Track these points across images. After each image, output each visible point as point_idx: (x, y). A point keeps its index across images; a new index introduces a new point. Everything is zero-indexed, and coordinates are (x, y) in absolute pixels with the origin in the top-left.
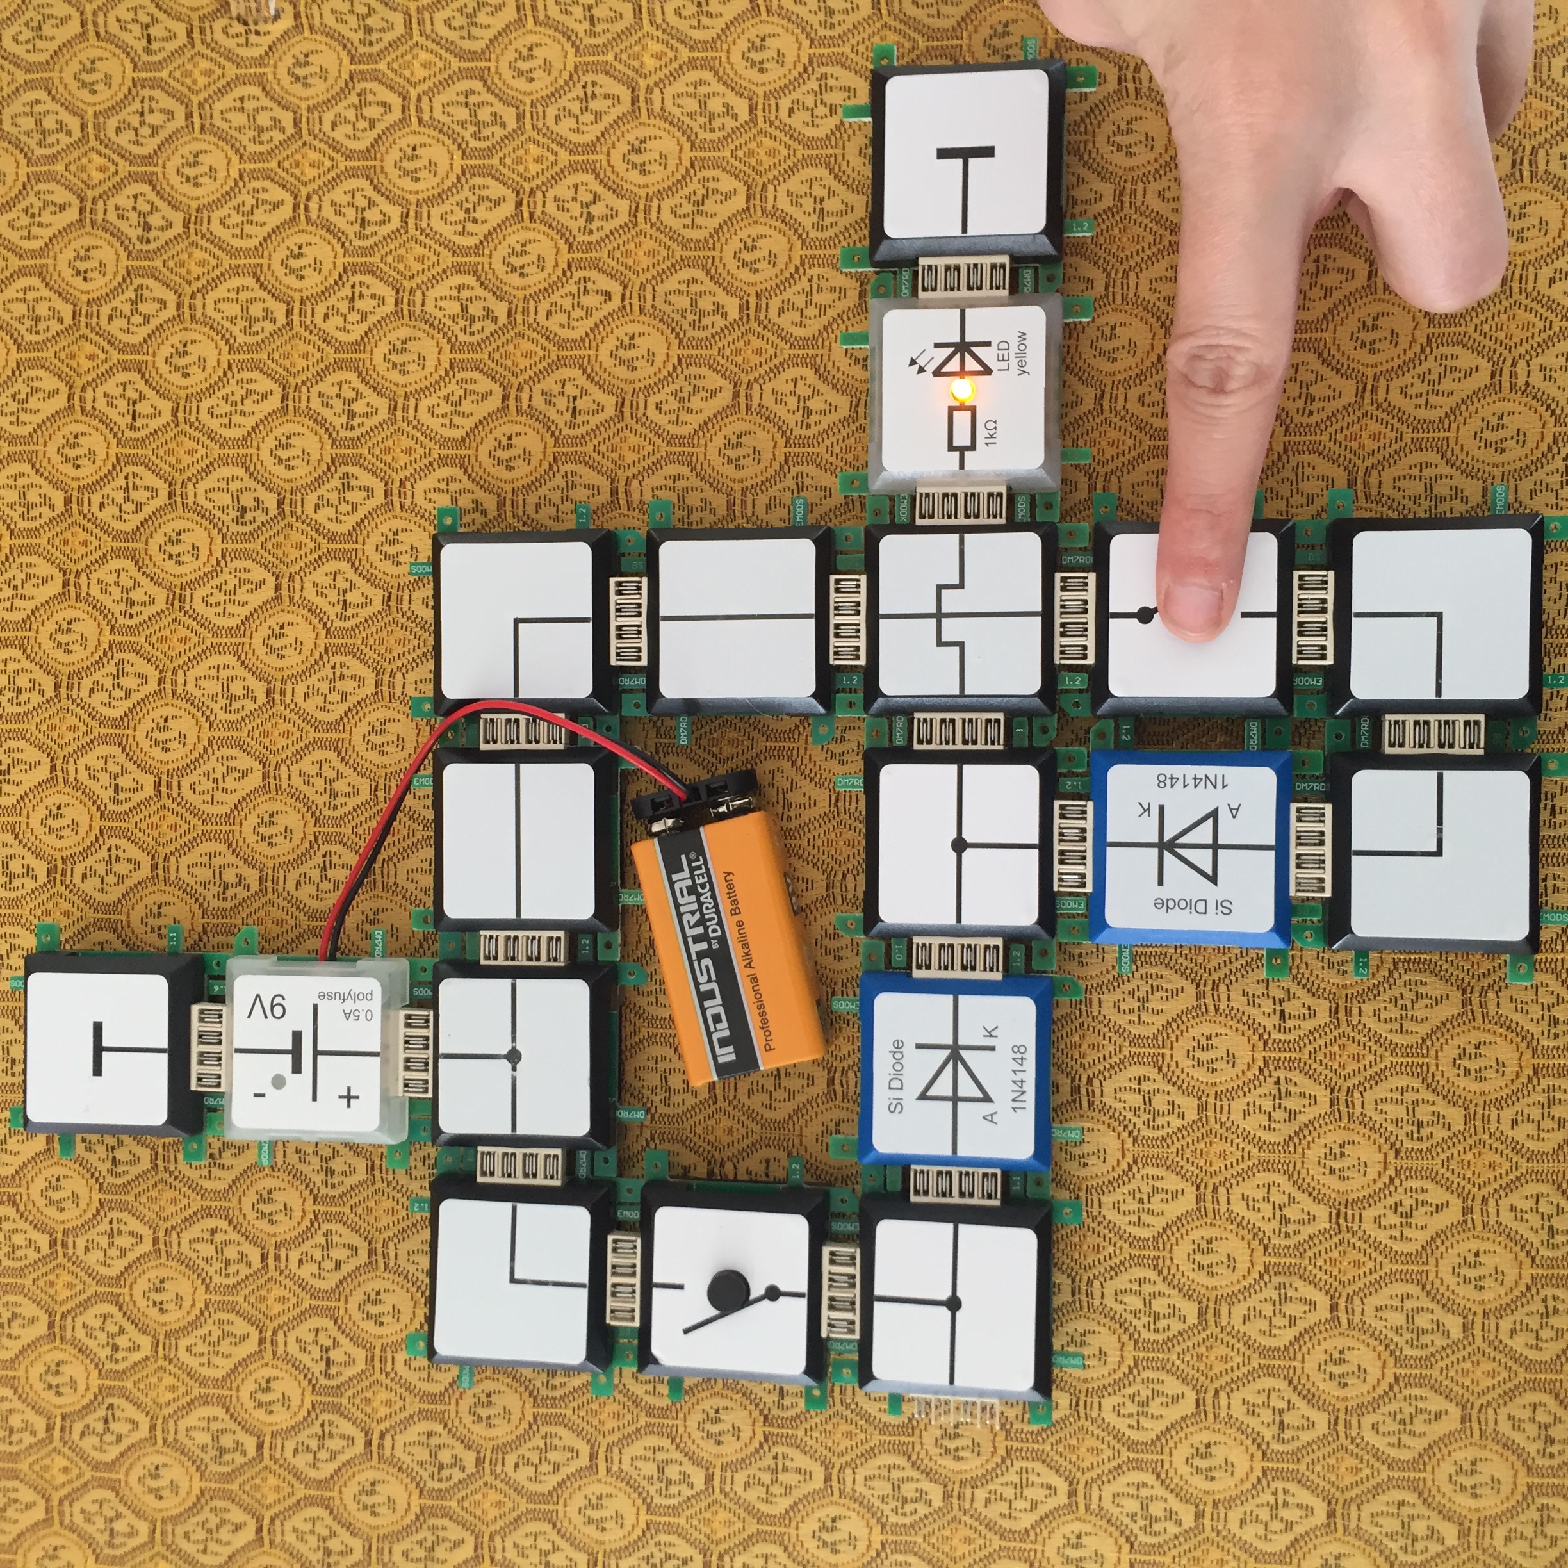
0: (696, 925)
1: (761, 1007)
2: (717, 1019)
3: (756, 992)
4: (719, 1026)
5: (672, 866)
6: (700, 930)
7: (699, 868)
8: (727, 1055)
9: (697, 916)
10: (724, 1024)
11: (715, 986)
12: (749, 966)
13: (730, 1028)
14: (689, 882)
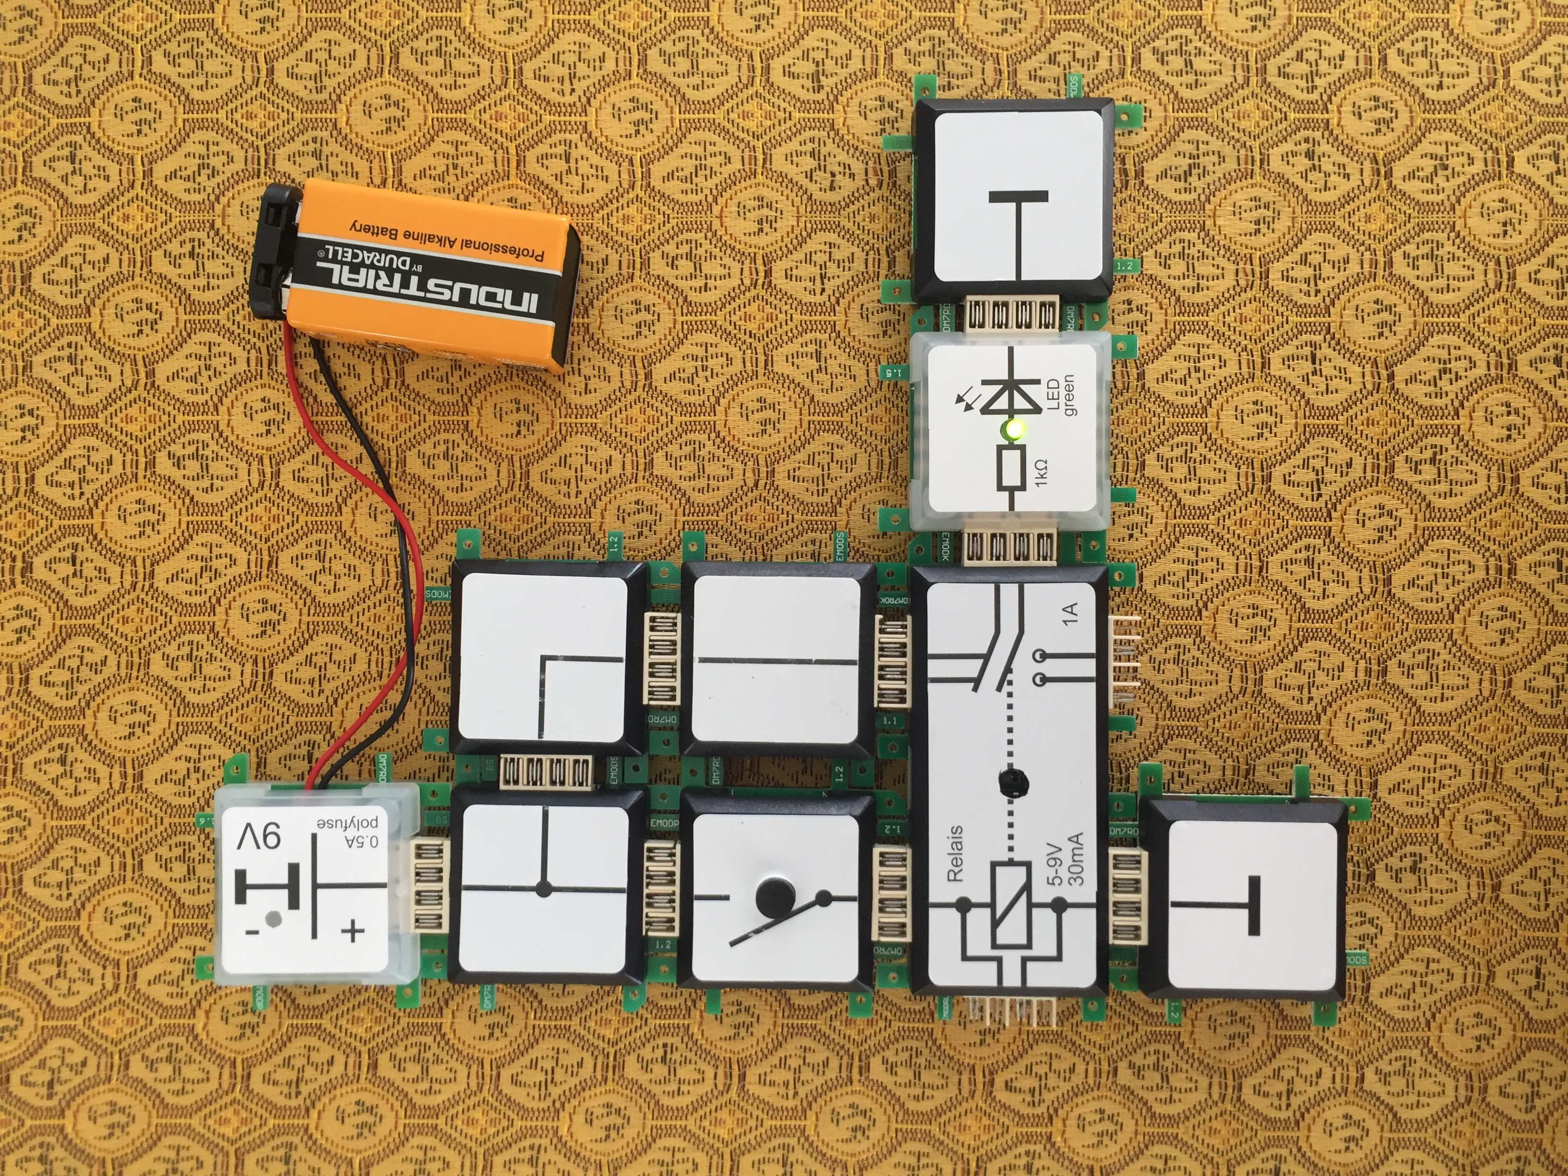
0: (391, 279)
1: (496, 248)
3: (481, 246)
4: (500, 298)
5: (324, 279)
6: (397, 277)
7: (336, 253)
8: (531, 301)
9: (382, 274)
10: (500, 292)
11: (458, 286)
12: (452, 244)
13: (505, 288)
14: (346, 268)
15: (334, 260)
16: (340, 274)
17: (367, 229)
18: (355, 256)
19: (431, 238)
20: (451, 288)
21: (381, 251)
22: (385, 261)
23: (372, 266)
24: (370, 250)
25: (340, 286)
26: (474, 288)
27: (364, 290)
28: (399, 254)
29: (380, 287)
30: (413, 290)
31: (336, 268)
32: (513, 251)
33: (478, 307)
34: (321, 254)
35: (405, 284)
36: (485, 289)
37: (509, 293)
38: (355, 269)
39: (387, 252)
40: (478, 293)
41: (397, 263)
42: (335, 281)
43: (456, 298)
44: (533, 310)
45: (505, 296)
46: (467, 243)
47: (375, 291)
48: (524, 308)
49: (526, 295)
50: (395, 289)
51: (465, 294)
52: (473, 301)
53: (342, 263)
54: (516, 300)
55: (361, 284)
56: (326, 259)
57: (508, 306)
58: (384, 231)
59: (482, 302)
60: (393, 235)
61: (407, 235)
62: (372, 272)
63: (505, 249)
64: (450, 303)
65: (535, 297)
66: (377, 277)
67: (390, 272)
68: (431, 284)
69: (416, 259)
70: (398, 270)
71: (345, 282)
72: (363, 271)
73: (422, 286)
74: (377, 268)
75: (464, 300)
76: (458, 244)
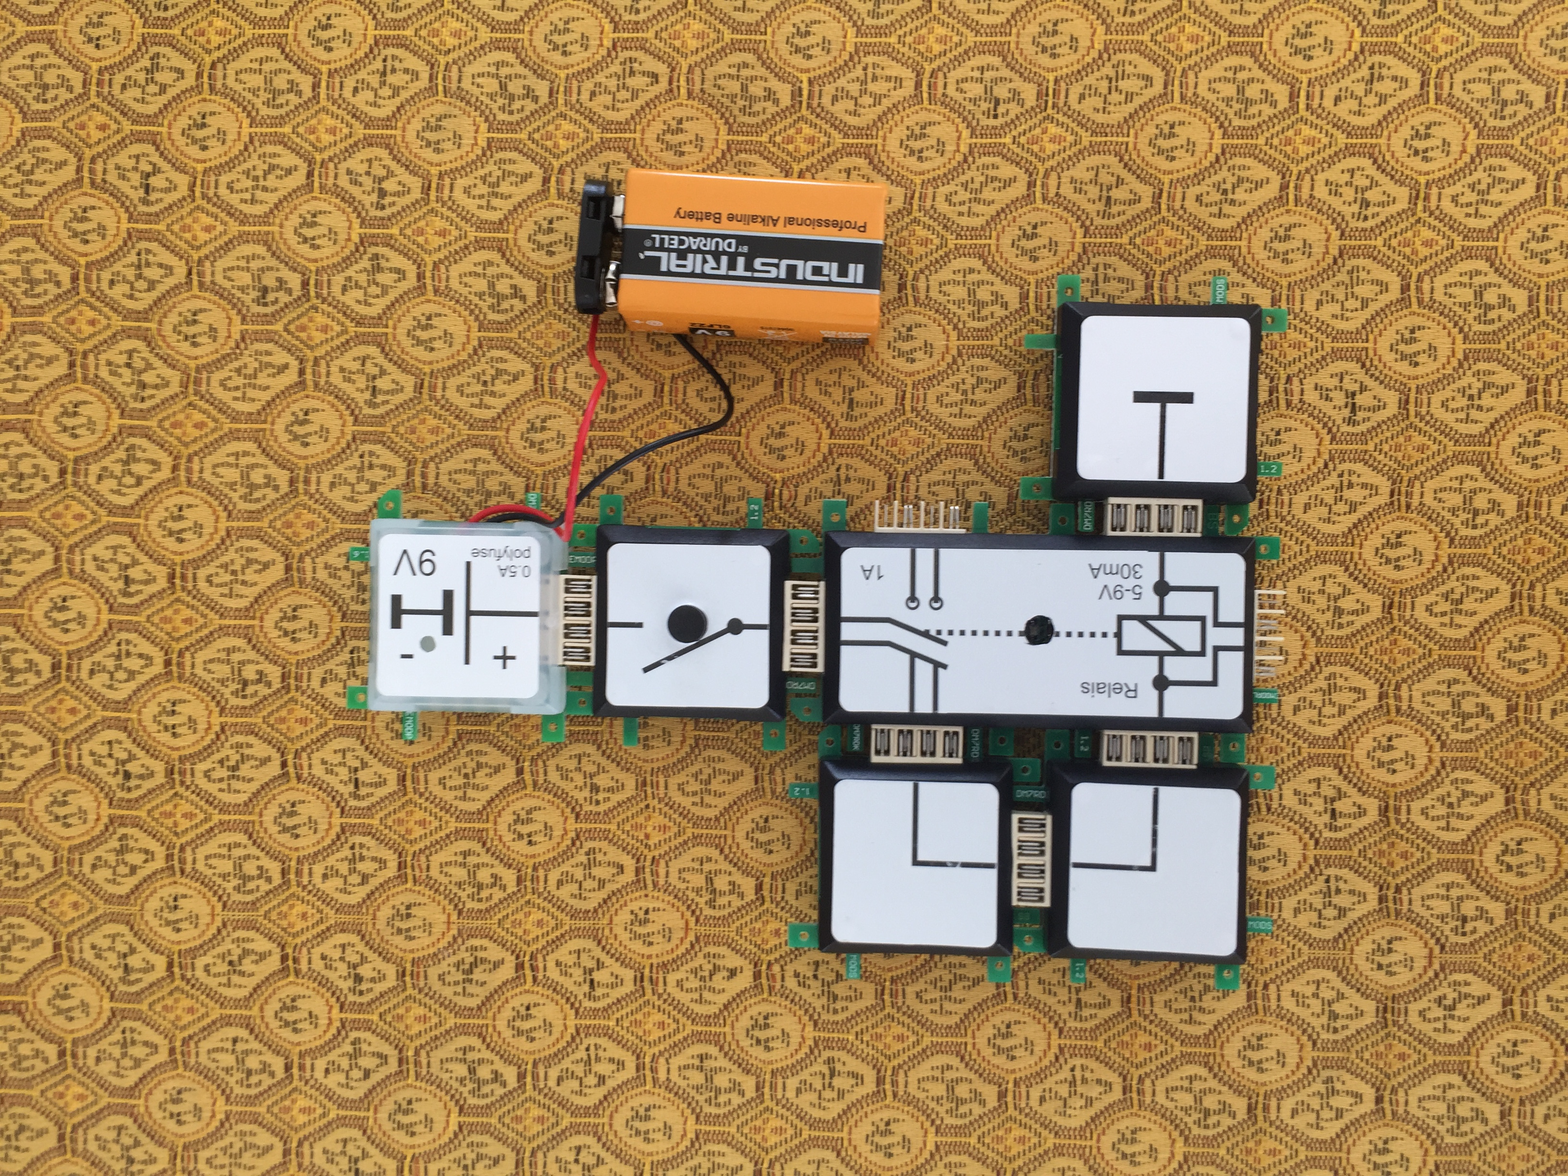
0: (718, 261)
1: (819, 223)
2: (817, 271)
3: (803, 222)
4: (826, 271)
5: (652, 267)
6: (724, 259)
7: (662, 241)
8: (856, 272)
9: (709, 257)
10: (825, 265)
11: (784, 263)
12: (775, 222)
13: (831, 260)
14: (674, 255)
15: (662, 249)
16: (668, 261)
17: (691, 215)
18: (682, 242)
19: (754, 218)
20: (777, 266)
21: (706, 236)
22: (711, 245)
23: (699, 251)
24: (695, 235)
25: (669, 273)
26: (800, 263)
27: (692, 275)
28: (724, 237)
29: (708, 270)
30: (740, 271)
31: (664, 255)
32: (835, 224)
33: (805, 282)
34: (648, 243)
35: (732, 266)
36: (811, 264)
37: (835, 265)
38: (682, 255)
39: (713, 236)
40: (804, 269)
41: (723, 245)
42: (664, 268)
43: (783, 275)
44: (860, 280)
45: (831, 269)
46: (790, 221)
47: (703, 275)
48: (850, 279)
49: (852, 267)
50: (723, 271)
51: (791, 270)
52: (800, 277)
53: (669, 250)
54: (843, 273)
55: (688, 270)
56: (653, 248)
57: (835, 278)
58: (708, 216)
59: (809, 277)
60: (717, 218)
61: (731, 218)
62: (699, 257)
63: (827, 223)
64: (777, 280)
65: (861, 267)
66: (705, 261)
67: (717, 255)
68: (758, 263)
69: (741, 240)
70: (725, 253)
71: (674, 269)
72: (690, 256)
73: (749, 267)
74: (704, 253)
75: (791, 276)
76: (781, 223)
